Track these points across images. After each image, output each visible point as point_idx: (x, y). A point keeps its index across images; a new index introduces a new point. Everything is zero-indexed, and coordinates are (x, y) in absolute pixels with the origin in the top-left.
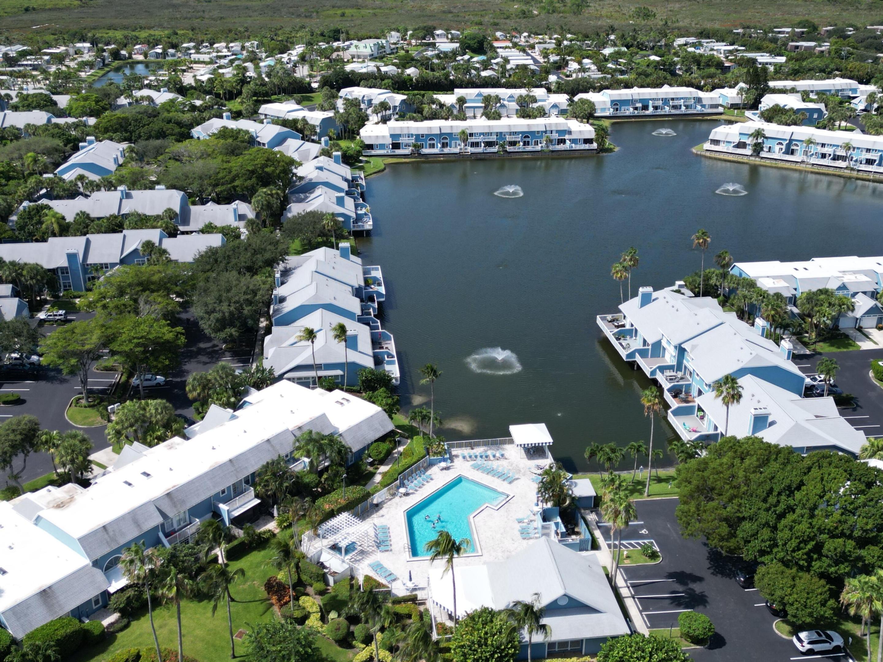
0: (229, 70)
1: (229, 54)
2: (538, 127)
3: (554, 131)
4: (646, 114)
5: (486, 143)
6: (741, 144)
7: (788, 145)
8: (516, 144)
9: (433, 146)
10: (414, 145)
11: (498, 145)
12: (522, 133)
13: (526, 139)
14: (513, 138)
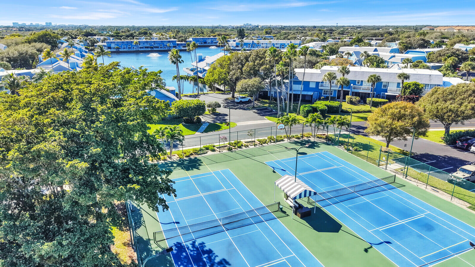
2: (165, 41)
3: (171, 43)
4: (206, 44)
5: (146, 47)
6: (237, 46)
7: (252, 45)
8: (157, 47)
9: (125, 48)
10: (117, 48)
11: (150, 48)
12: (160, 44)
13: (161, 46)
14: (156, 45)
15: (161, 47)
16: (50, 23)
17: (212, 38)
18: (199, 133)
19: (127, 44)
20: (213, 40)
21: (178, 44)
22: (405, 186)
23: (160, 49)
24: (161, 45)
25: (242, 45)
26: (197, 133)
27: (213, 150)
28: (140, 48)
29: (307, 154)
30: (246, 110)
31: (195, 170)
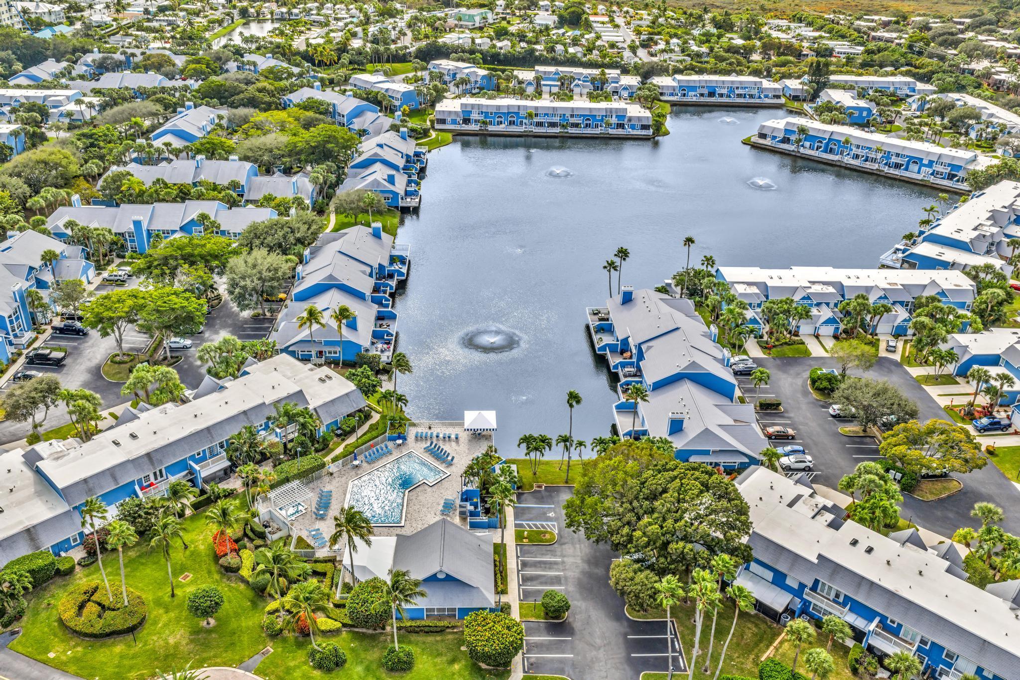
0: (340, 34)
1: (347, 16)
2: (599, 111)
3: (614, 116)
4: (712, 100)
5: (550, 124)
6: (786, 139)
7: (827, 144)
9: (501, 122)
10: (483, 122)
11: (561, 126)
12: (584, 116)
13: (588, 122)
14: (575, 120)
15: (586, 125)
17: (733, 82)
19: (508, 113)
20: (734, 87)
23: (582, 131)
24: (588, 119)
25: (798, 140)
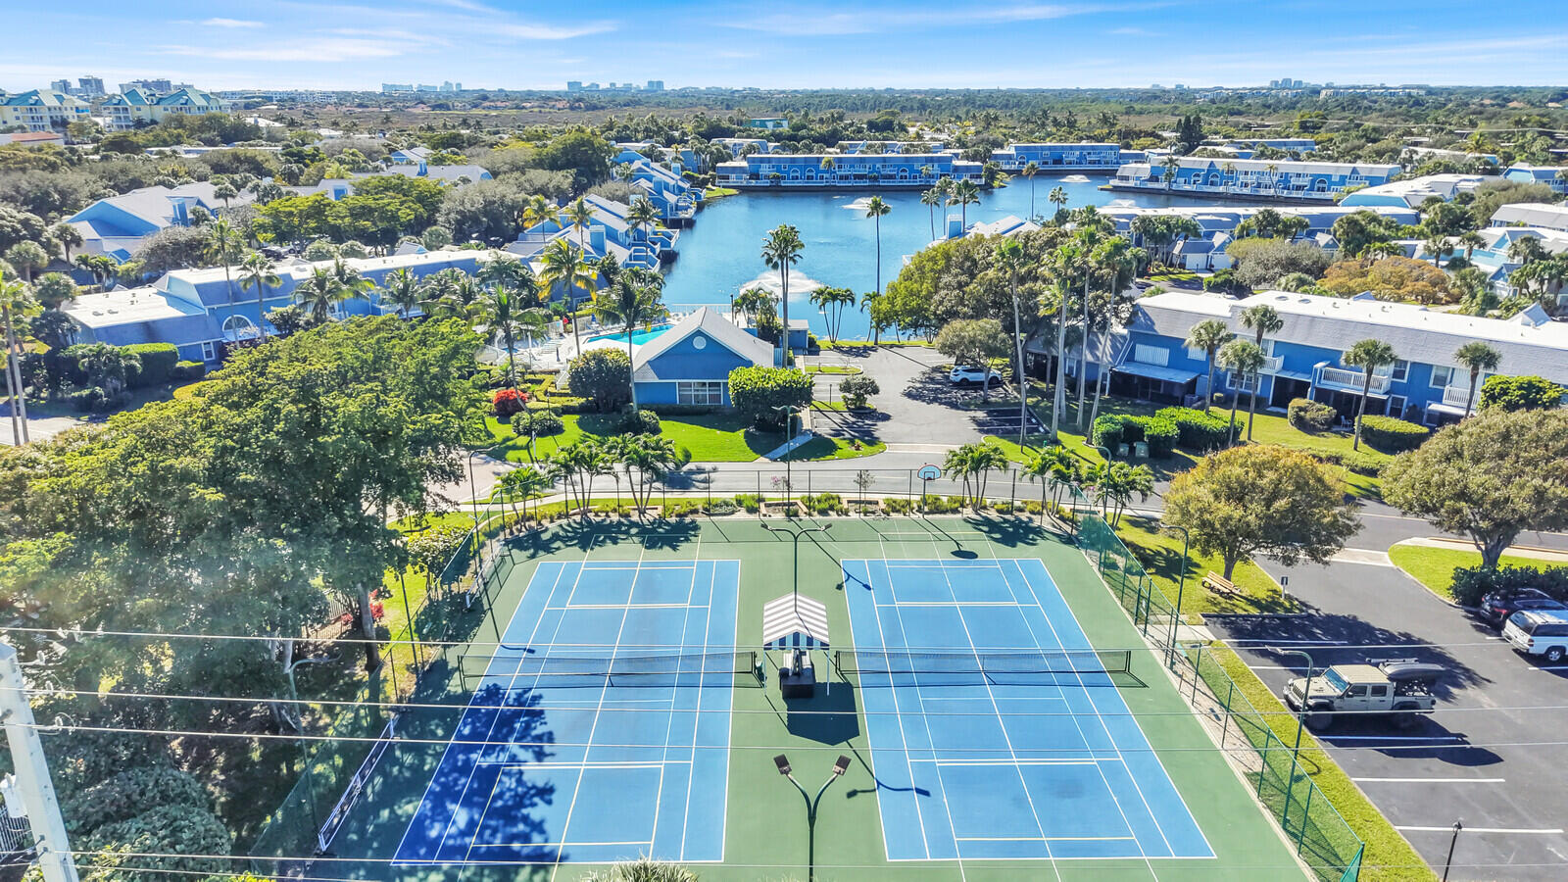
2: (917, 159)
3: (936, 165)
4: (1059, 167)
5: (857, 177)
6: (1154, 178)
7: (1207, 176)
8: (891, 177)
9: (797, 178)
10: (774, 177)
11: (870, 178)
12: (899, 166)
13: (903, 174)
14: (888, 171)
15: (901, 177)
16: (660, 84)
17: (1083, 148)
18: (767, 460)
19: (806, 167)
20: (1085, 153)
21: (956, 169)
22: (1145, 686)
23: (897, 183)
24: (904, 171)
25: (1169, 175)
26: (762, 459)
27: (752, 510)
28: (841, 178)
29: (976, 556)
30: (958, 409)
31: (667, 548)
